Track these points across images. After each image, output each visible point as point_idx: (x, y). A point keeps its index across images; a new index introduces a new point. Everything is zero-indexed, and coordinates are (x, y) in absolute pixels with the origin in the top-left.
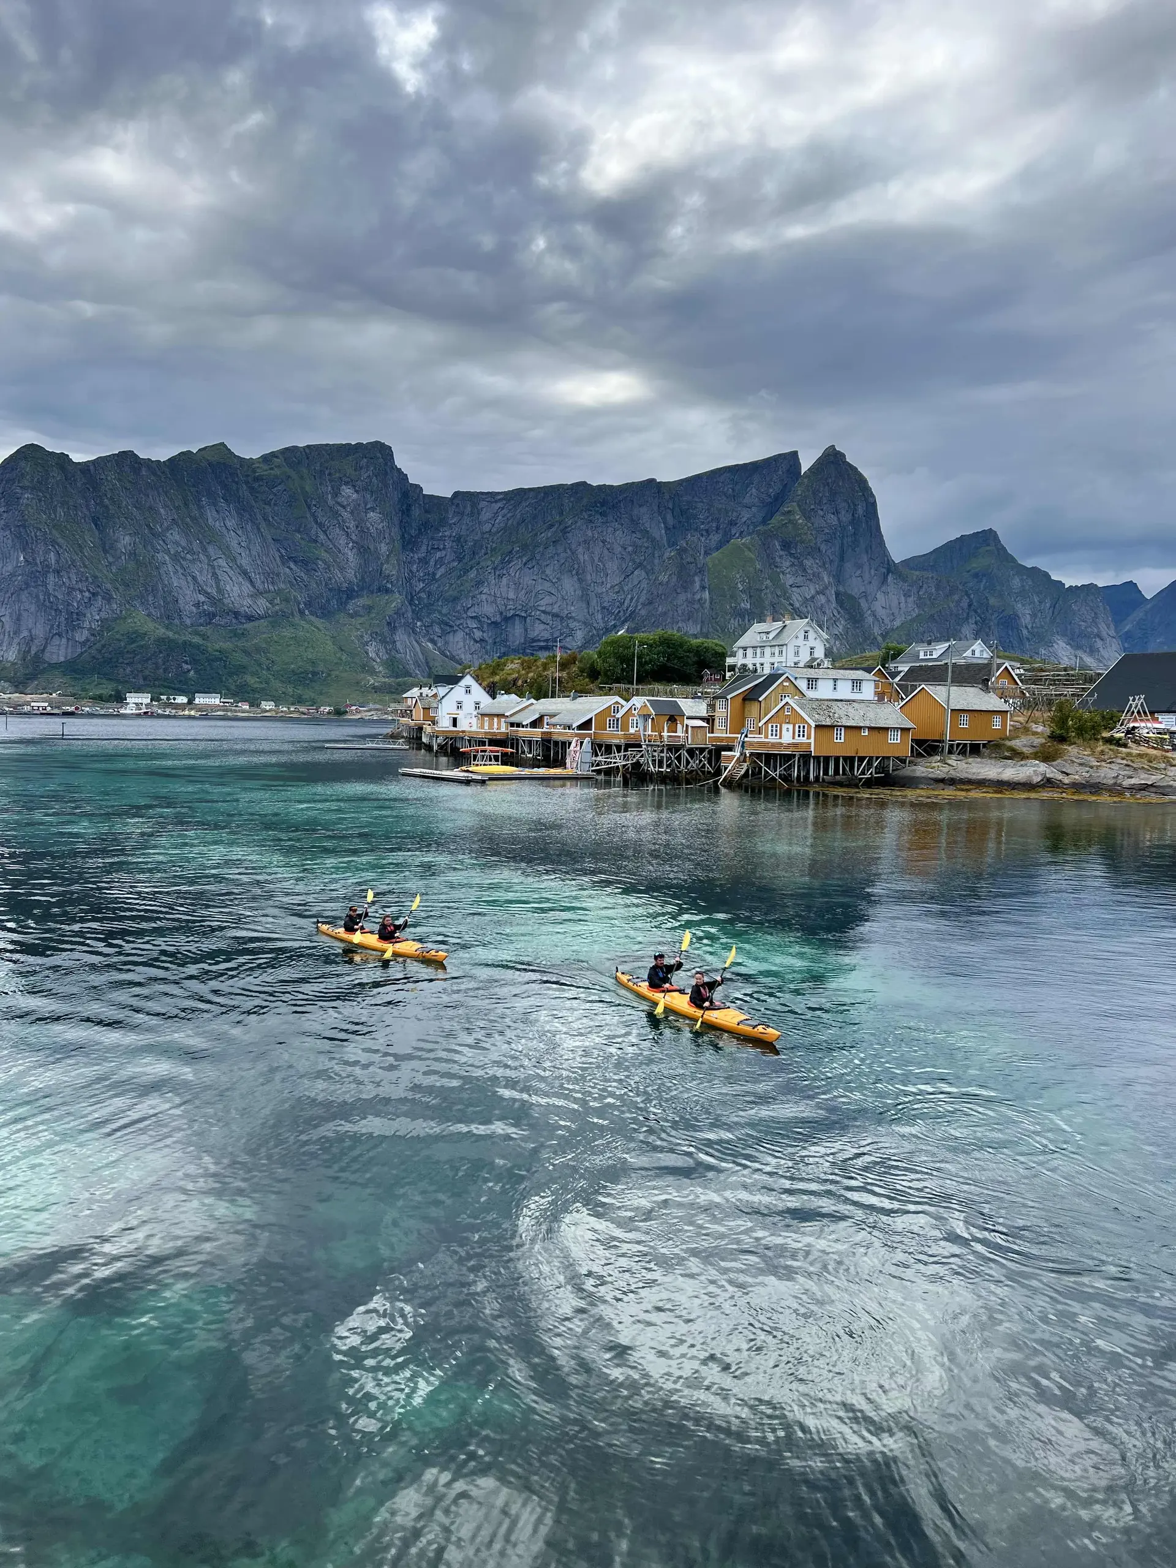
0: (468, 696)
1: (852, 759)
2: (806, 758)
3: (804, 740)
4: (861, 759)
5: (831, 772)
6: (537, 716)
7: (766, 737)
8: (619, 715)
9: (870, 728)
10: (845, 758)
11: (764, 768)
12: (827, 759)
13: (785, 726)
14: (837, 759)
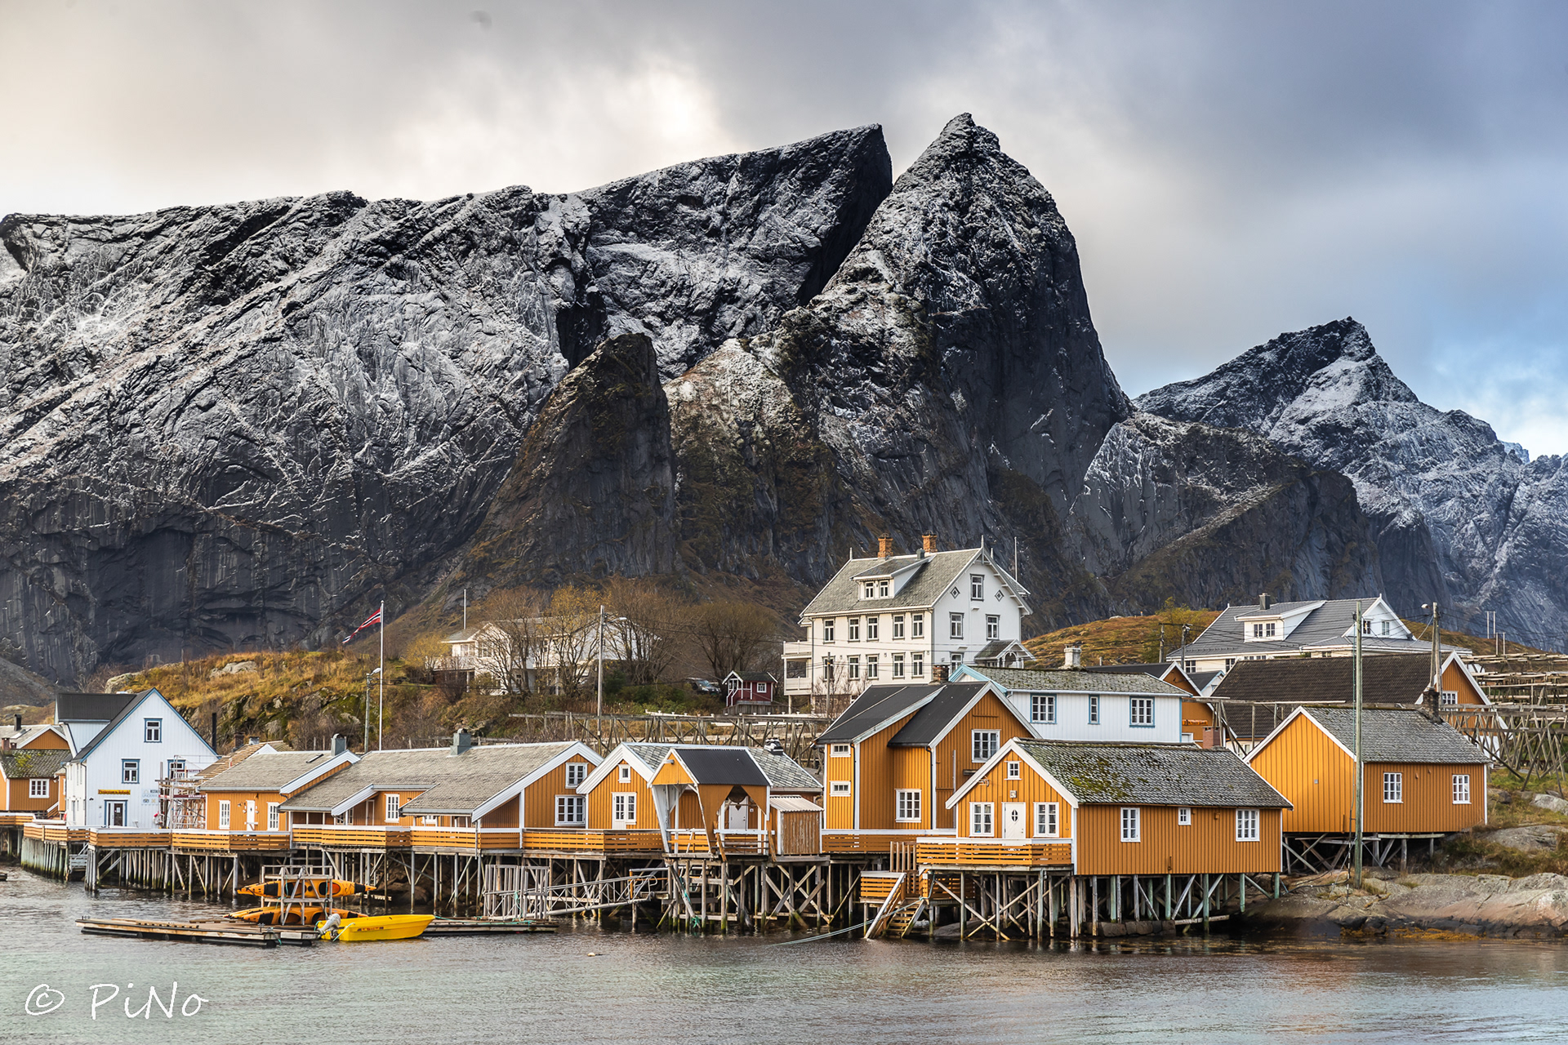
0: (153, 746)
1: (1158, 881)
2: (1060, 879)
3: (1055, 838)
4: (1180, 881)
5: (1115, 912)
6: (365, 794)
7: (964, 833)
8: (584, 788)
9: (1196, 809)
10: (1144, 880)
11: (965, 906)
12: (1104, 882)
13: (1008, 808)
14: (1127, 883)
